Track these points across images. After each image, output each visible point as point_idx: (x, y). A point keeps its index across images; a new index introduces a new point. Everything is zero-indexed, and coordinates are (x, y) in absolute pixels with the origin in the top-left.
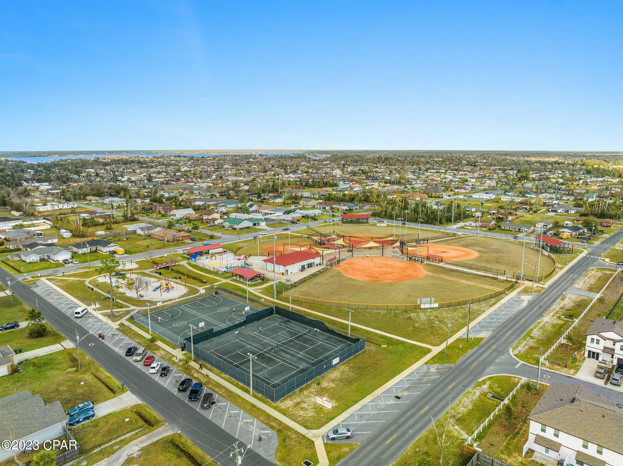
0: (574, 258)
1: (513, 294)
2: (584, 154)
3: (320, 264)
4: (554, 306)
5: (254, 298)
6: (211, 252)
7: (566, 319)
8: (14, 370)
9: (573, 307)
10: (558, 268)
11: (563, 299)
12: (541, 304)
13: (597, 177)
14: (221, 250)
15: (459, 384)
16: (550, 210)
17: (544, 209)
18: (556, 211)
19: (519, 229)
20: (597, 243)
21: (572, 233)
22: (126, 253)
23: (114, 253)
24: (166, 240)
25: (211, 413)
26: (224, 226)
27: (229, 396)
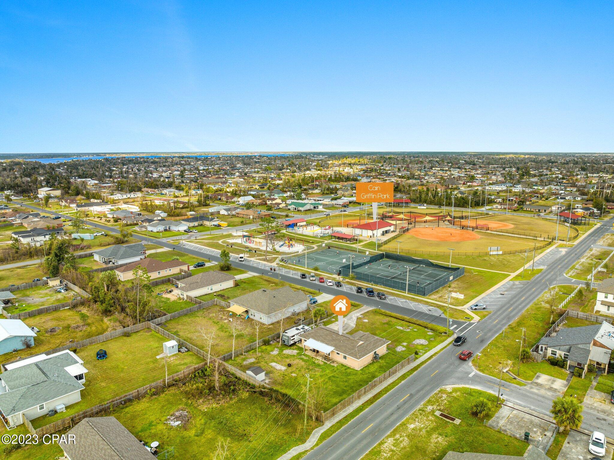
0: (591, 228)
1: (552, 248)
2: (574, 155)
3: (394, 231)
4: (586, 254)
5: (361, 251)
6: (298, 224)
7: (597, 261)
8: (237, 285)
9: (600, 255)
10: (581, 233)
11: (591, 250)
12: (576, 253)
13: (593, 173)
14: (304, 223)
15: (538, 288)
16: (559, 198)
17: (554, 197)
18: (565, 198)
19: (539, 210)
20: (606, 219)
21: (584, 213)
22: (228, 226)
23: (219, 226)
24: (251, 217)
25: (388, 301)
26: (289, 209)
27: (392, 294)
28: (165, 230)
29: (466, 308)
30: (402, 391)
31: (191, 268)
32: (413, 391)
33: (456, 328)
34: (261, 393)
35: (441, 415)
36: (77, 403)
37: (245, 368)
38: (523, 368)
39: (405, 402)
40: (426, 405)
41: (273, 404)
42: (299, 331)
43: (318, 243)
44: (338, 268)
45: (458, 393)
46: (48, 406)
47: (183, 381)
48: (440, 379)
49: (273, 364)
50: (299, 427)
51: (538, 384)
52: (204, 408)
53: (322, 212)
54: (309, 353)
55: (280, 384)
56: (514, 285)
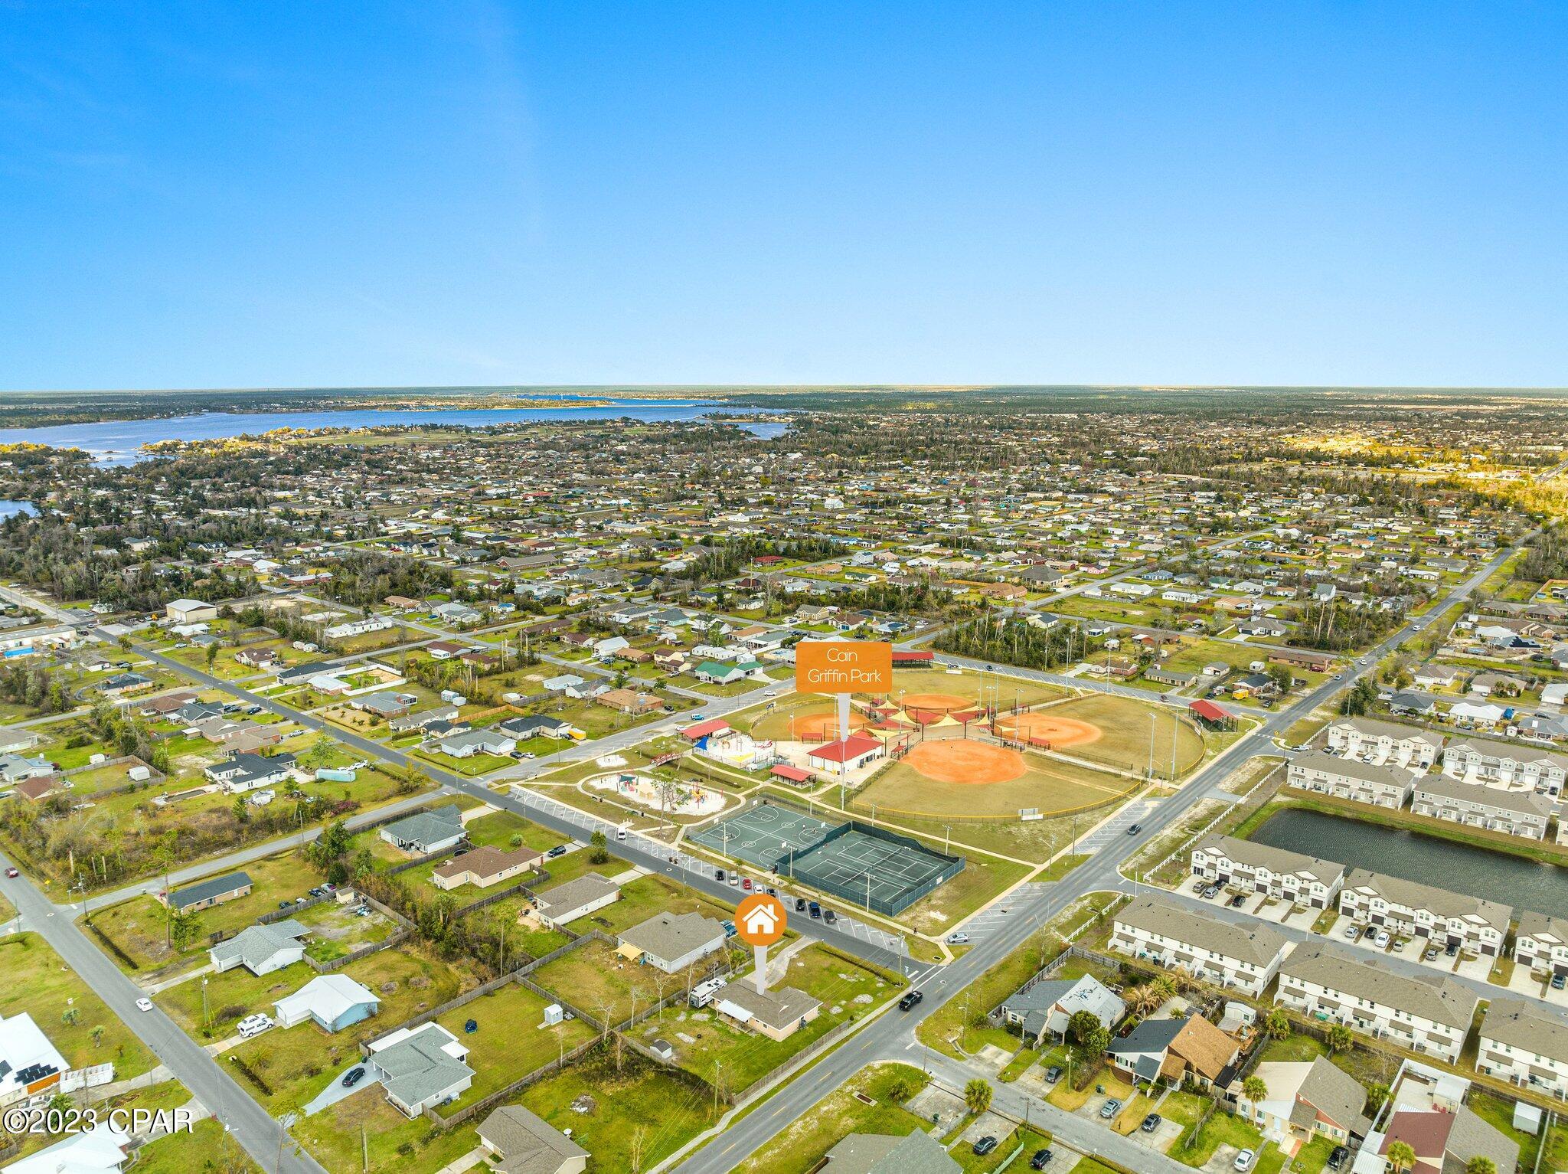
0: (1236, 740)
1: (1136, 799)
3: (883, 757)
4: (1182, 815)
5: (818, 810)
7: (1189, 831)
8: (622, 896)
9: (1205, 815)
10: (1208, 756)
11: (1196, 805)
12: (1167, 812)
14: (726, 729)
15: (1061, 899)
16: (1241, 629)
17: (1232, 625)
18: (1249, 632)
19: (1173, 681)
20: (1284, 708)
21: (1252, 690)
22: (587, 738)
23: (571, 737)
24: (627, 709)
25: (838, 927)
26: (698, 678)
27: (848, 913)
28: (477, 752)
29: (941, 941)
30: (824, 1068)
31: (547, 859)
32: (835, 1070)
33: (916, 976)
34: (669, 1074)
35: (859, 1096)
36: (468, 1090)
37: (650, 1041)
38: (975, 1036)
39: (824, 1082)
40: (846, 1085)
41: (682, 1085)
42: (711, 988)
43: (748, 788)
44: (773, 857)
45: (886, 1071)
46: (443, 1094)
47: (580, 1059)
48: (872, 1052)
49: (680, 1035)
50: (710, 1111)
51: (981, 1059)
52: (609, 1092)
53: (763, 685)
54: (722, 1018)
55: (689, 1061)
56: (1030, 891)
